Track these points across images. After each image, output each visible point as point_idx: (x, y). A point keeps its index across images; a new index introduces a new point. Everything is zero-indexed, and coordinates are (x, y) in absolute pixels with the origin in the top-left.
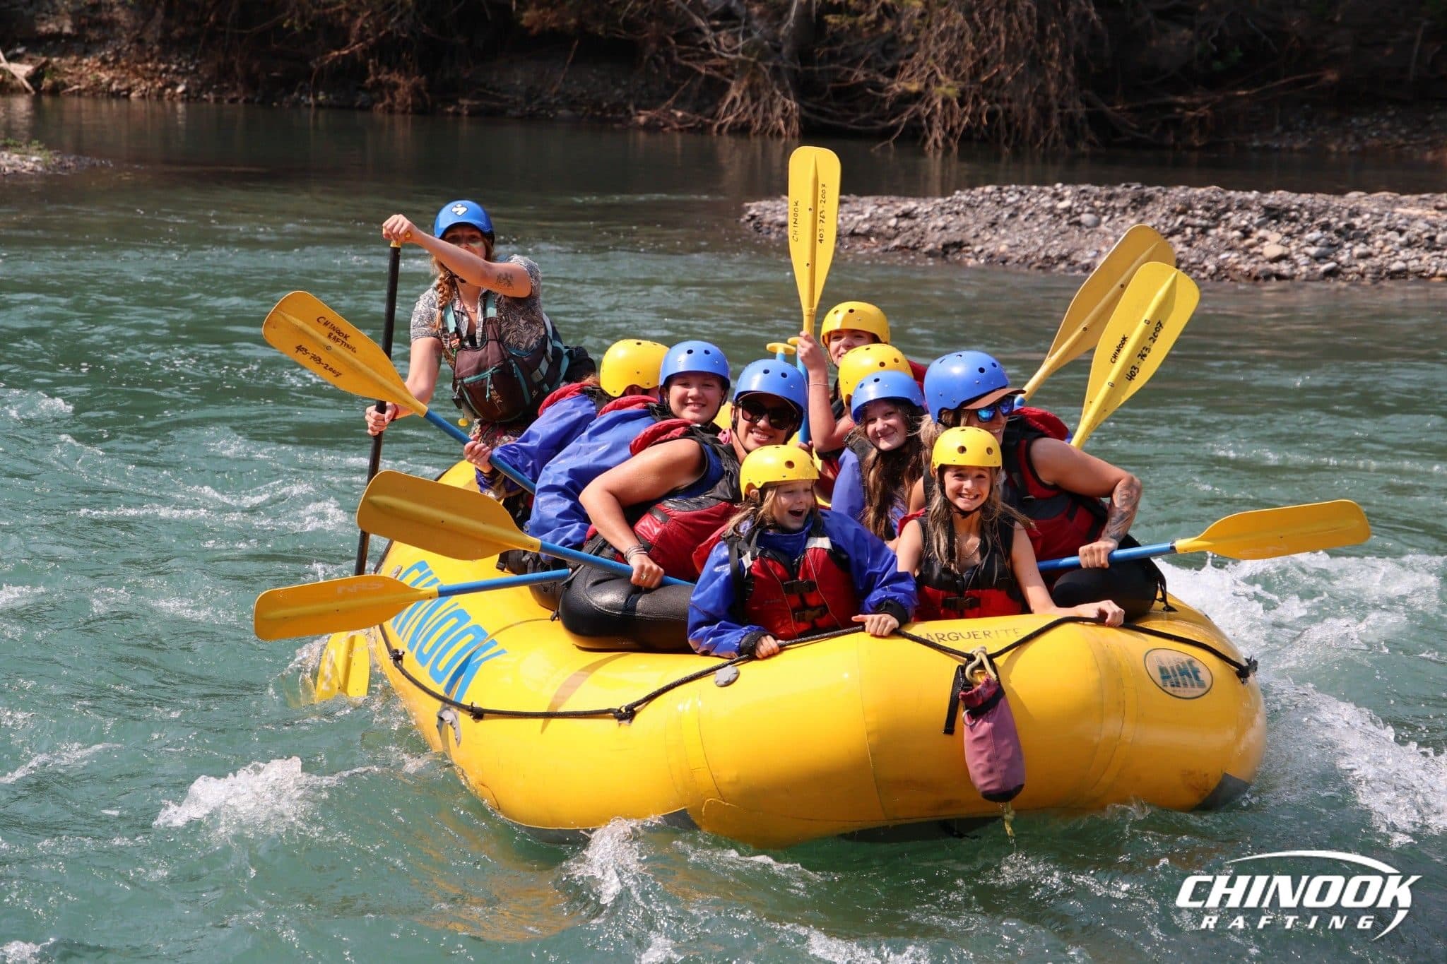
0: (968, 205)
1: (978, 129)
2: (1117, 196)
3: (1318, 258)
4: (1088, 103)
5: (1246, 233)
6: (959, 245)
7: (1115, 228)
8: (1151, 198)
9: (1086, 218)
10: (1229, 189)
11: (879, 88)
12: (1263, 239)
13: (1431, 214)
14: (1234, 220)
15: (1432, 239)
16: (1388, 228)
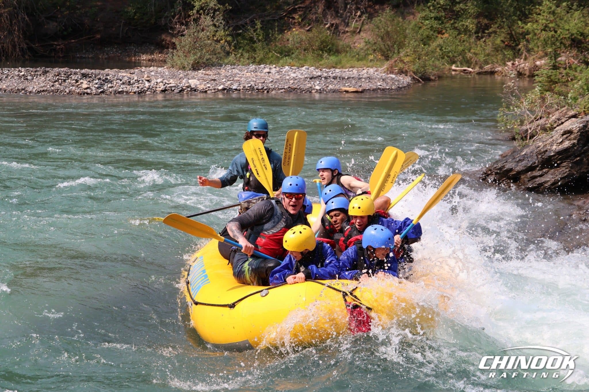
2: (38, 71)
3: (98, 88)
4: (27, 44)
5: (77, 81)
7: (38, 80)
8: (48, 71)
9: (29, 77)
10: (71, 68)
12: (82, 83)
13: (129, 75)
14: (73, 78)
15: (129, 82)
16: (117, 79)
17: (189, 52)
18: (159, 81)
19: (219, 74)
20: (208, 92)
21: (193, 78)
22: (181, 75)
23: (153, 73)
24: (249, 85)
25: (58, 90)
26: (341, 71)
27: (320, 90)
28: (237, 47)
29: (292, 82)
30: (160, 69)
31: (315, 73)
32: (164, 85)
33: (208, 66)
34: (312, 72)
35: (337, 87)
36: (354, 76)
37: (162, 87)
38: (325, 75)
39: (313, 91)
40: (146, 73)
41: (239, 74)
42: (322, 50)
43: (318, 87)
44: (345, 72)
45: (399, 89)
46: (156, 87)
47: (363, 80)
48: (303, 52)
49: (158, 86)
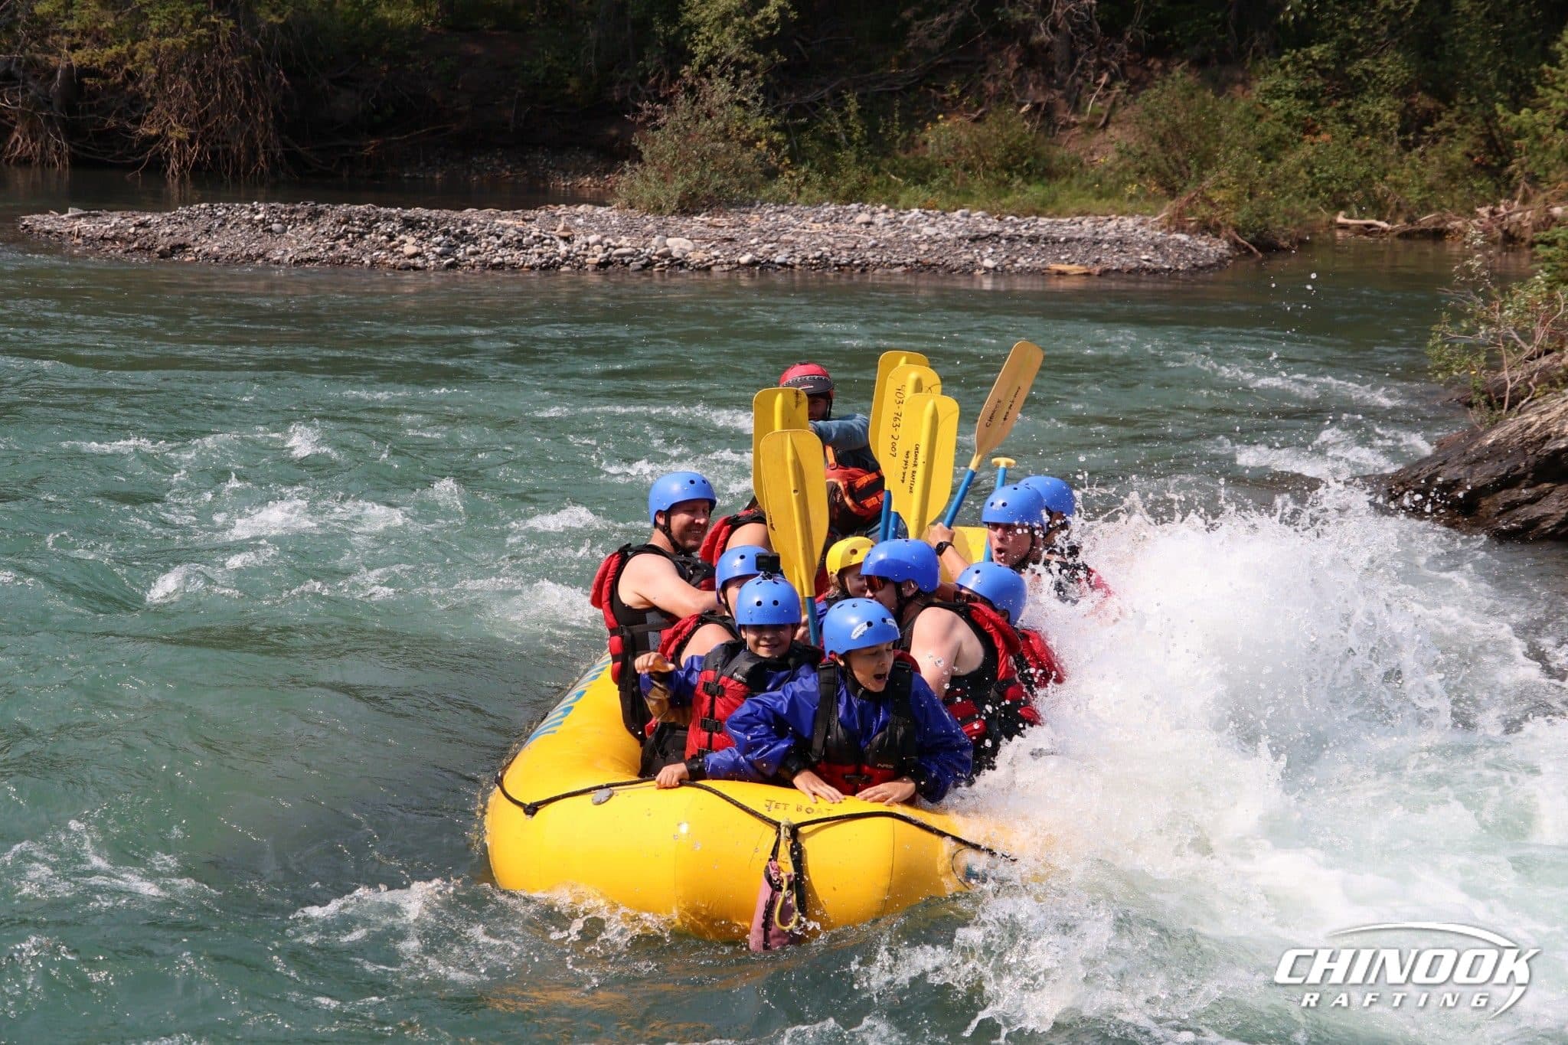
0: (188, 217)
1: (204, 162)
2: (298, 211)
3: (441, 255)
4: (284, 145)
6: (183, 247)
7: (297, 234)
8: (322, 212)
9: (275, 227)
10: (380, 206)
11: (129, 132)
13: (519, 224)
14: (382, 228)
15: (520, 241)
16: (490, 234)
17: (674, 168)
18: (592, 239)
19: (744, 224)
20: (714, 269)
21: (679, 233)
22: (650, 227)
23: (580, 221)
24: (818, 254)
25: (344, 257)
26: (1052, 224)
27: (995, 269)
28: (797, 157)
29: (924, 247)
30: (600, 210)
31: (983, 227)
32: (605, 250)
33: (719, 203)
34: (977, 223)
35: (1038, 263)
36: (1082, 235)
37: (601, 256)
38: (1010, 231)
39: (977, 272)
40: (563, 219)
41: (794, 226)
42: (1008, 169)
43: (989, 263)
44: (1060, 224)
45: (1196, 269)
46: (586, 256)
47: (1105, 246)
48: (961, 174)
49: (590, 253)
